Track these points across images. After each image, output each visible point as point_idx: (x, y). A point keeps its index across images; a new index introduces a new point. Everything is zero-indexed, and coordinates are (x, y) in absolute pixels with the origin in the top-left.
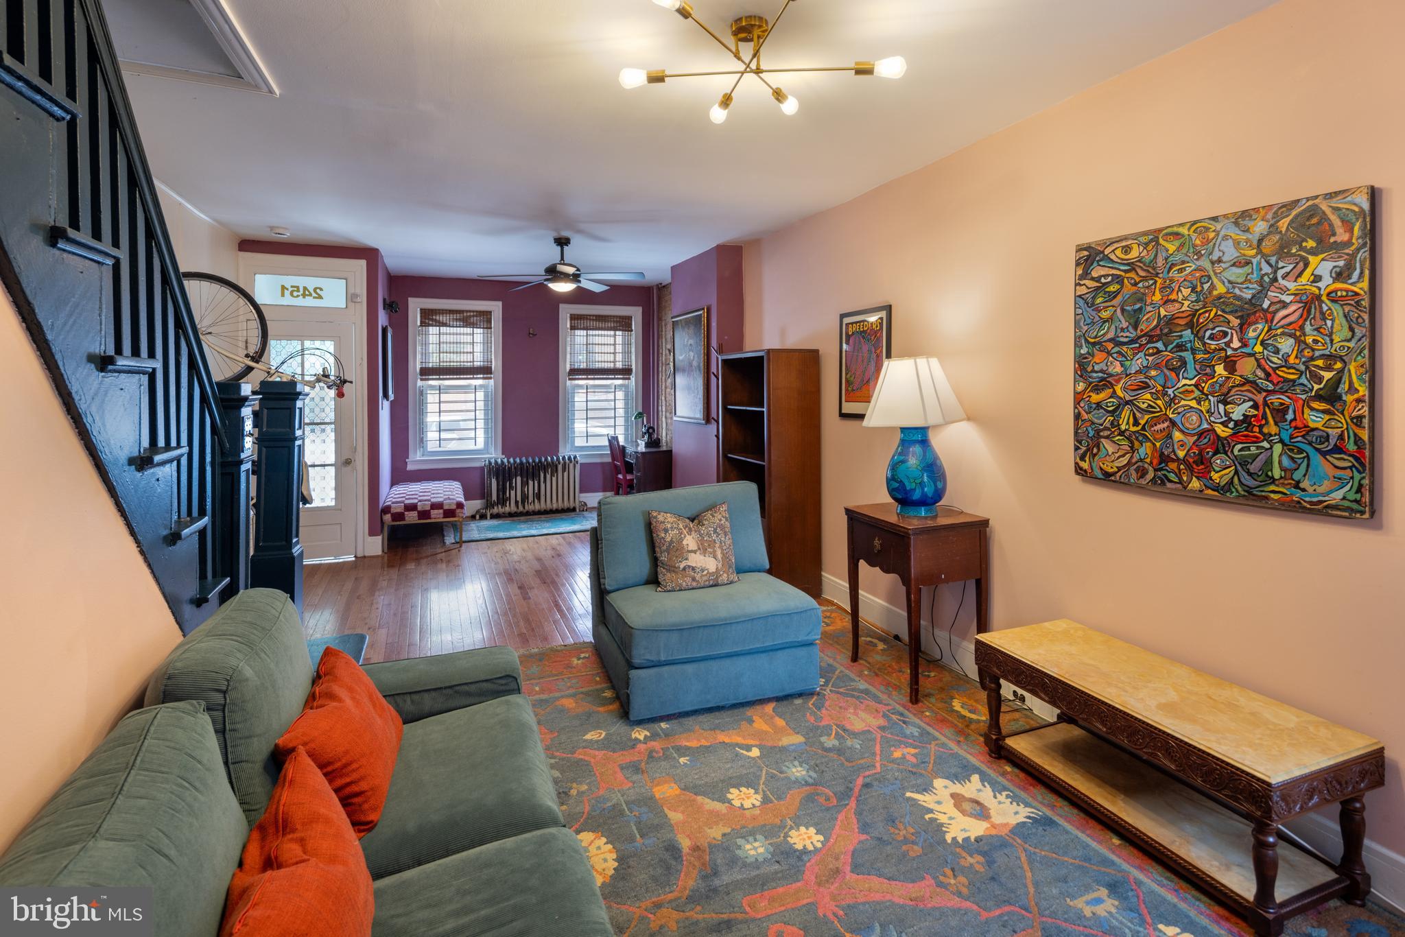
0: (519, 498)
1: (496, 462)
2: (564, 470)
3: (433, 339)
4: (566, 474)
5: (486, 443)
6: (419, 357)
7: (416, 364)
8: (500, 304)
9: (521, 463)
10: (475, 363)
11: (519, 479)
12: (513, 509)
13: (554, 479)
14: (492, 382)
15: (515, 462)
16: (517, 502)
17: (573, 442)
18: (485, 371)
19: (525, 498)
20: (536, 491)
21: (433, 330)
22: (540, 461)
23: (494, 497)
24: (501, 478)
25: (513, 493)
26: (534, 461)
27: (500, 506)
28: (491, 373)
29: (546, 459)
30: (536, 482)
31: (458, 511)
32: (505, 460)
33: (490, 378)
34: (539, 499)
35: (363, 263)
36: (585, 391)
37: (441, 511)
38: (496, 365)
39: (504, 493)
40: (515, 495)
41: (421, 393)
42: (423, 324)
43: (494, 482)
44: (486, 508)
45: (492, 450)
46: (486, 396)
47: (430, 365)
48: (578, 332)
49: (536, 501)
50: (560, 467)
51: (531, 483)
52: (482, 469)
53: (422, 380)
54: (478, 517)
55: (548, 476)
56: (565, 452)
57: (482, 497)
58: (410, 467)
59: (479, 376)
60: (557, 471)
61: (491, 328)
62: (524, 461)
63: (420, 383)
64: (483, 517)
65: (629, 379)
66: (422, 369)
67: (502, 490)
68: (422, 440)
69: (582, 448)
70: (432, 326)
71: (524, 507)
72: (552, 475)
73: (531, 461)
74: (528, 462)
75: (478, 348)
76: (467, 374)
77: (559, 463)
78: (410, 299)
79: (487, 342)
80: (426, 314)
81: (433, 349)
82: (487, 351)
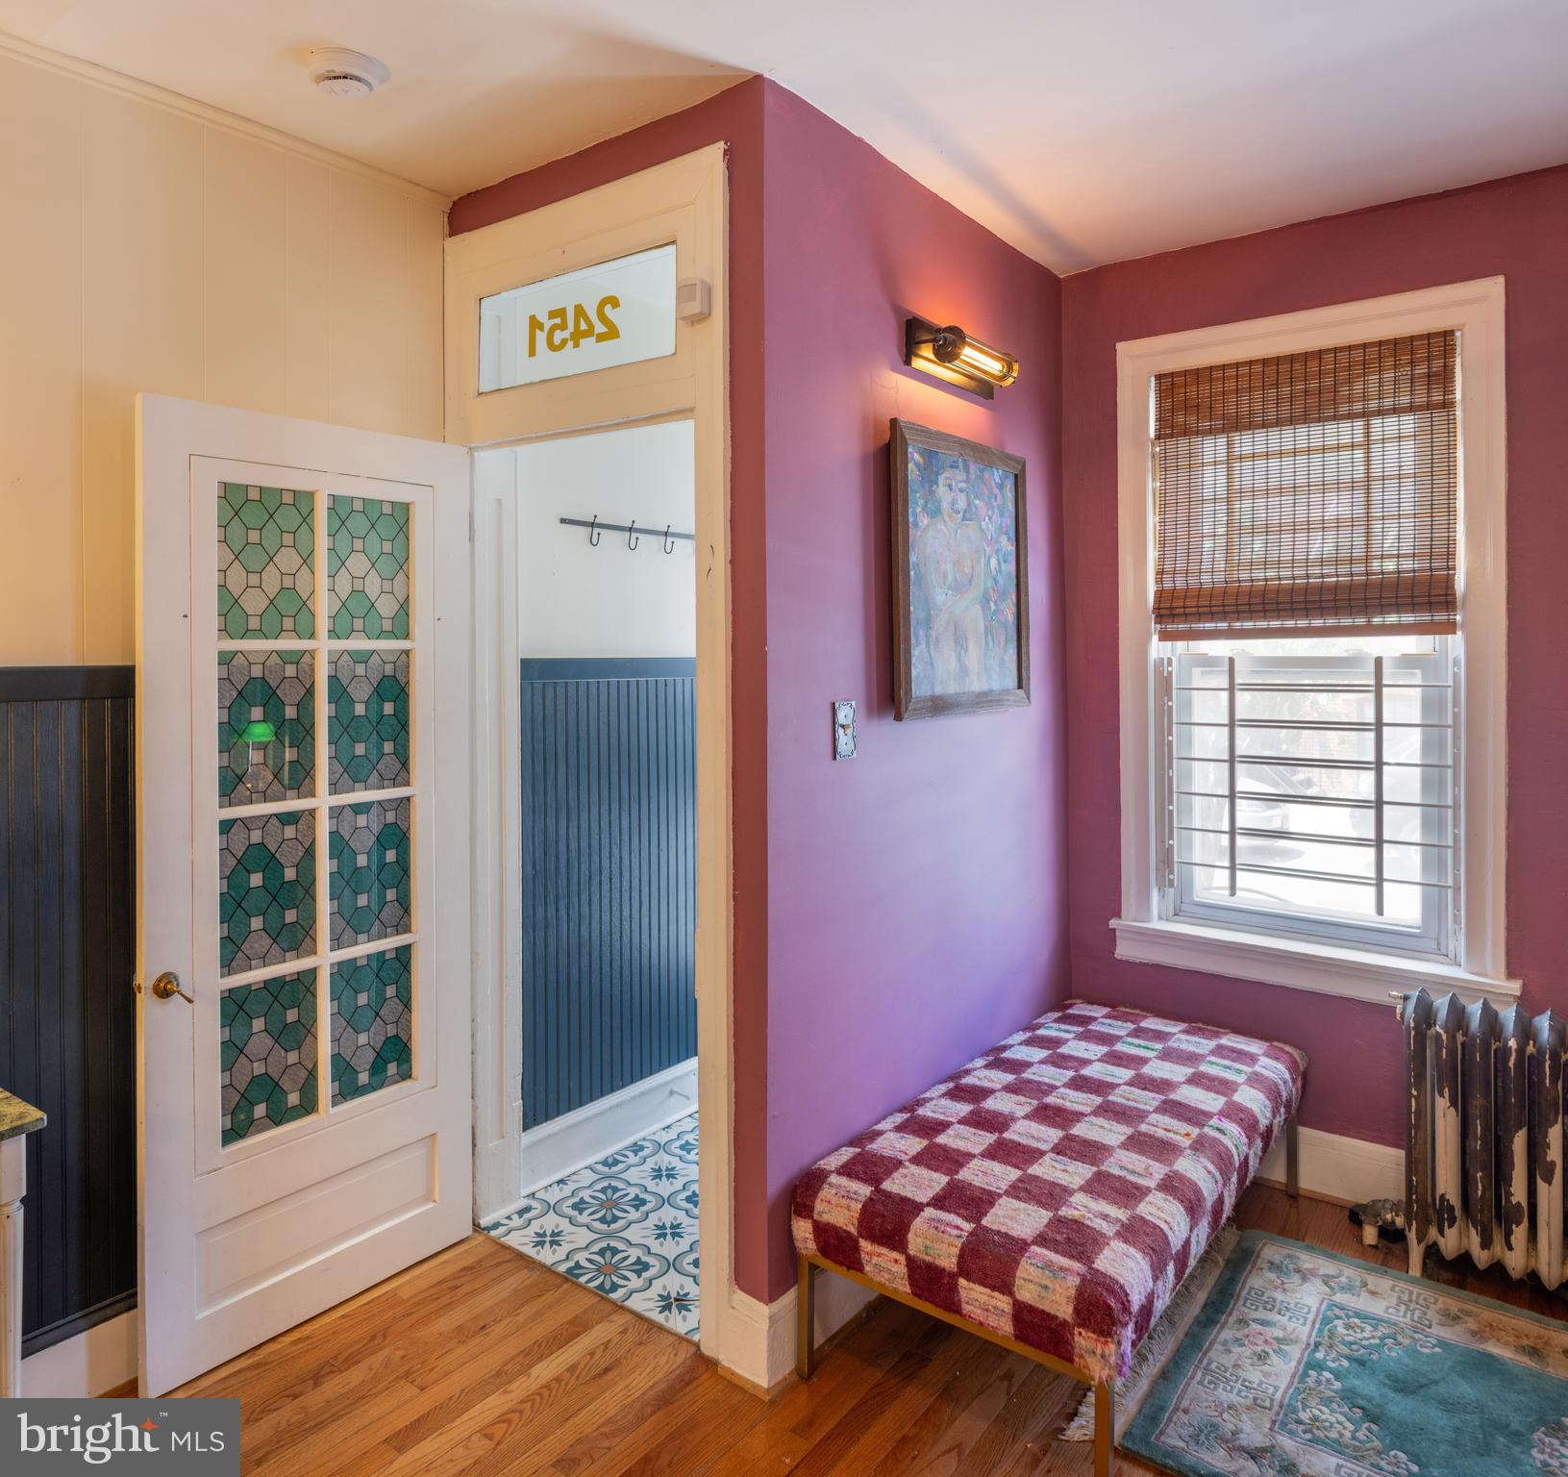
3: (1212, 481)
5: (1433, 907)
7: (1144, 581)
8: (1492, 289)
10: (1376, 565)
14: (1456, 644)
18: (1427, 593)
21: (1213, 448)
24: (1477, 1103)
27: (1474, 1234)
28: (1452, 607)
33: (1450, 628)
38: (1477, 568)
41: (1165, 684)
42: (1170, 428)
43: (1443, 1109)
45: (1458, 944)
46: (1431, 704)
53: (1165, 636)
54: (1371, 1231)
58: (1124, 950)
59: (1392, 619)
61: (1448, 405)
63: (1158, 649)
66: (1164, 598)
68: (1166, 859)
70: (1201, 433)
75: (1394, 499)
78: (1121, 347)
79: (1437, 470)
80: (1170, 385)
81: (1212, 521)
82: (1437, 505)
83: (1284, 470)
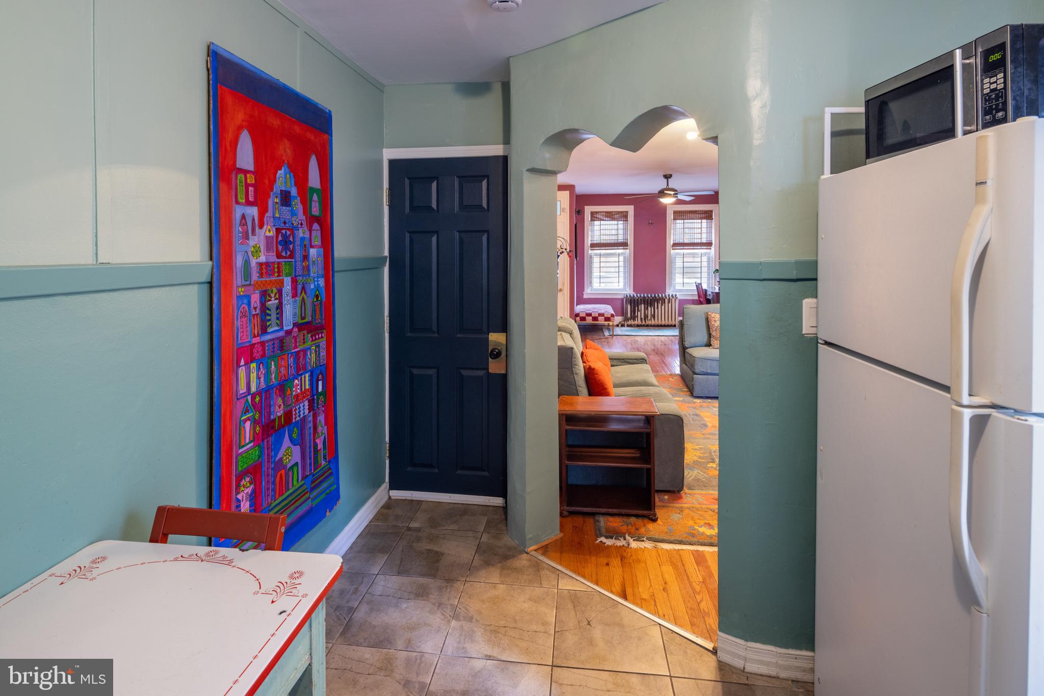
0: (643, 317)
1: (630, 296)
2: (669, 302)
3: (596, 228)
4: (670, 305)
5: (625, 285)
6: (590, 237)
7: (588, 242)
8: (632, 207)
9: (644, 297)
10: (619, 241)
11: (643, 305)
12: (640, 323)
13: (663, 307)
14: (628, 251)
15: (641, 296)
16: (641, 319)
17: (675, 286)
18: (624, 245)
19: (646, 317)
20: (653, 313)
21: (597, 223)
22: (655, 296)
23: (629, 315)
24: (633, 305)
25: (639, 313)
26: (651, 296)
27: (632, 321)
28: (627, 246)
29: (658, 296)
30: (652, 308)
31: (612, 318)
32: (635, 295)
33: (627, 249)
34: (654, 318)
35: (567, 193)
36: (682, 256)
37: (603, 318)
38: (631, 242)
39: (634, 313)
40: (640, 314)
41: (591, 257)
42: (592, 220)
43: (629, 306)
44: (624, 321)
45: (628, 289)
46: (625, 258)
47: (596, 242)
48: (678, 221)
49: (652, 319)
50: (666, 301)
51: (649, 308)
52: (622, 299)
53: (591, 250)
54: (620, 325)
55: (660, 305)
56: (669, 292)
57: (622, 315)
58: (586, 296)
59: (621, 248)
60: (665, 302)
61: (627, 221)
62: (646, 296)
63: (590, 252)
64: (623, 326)
65: (710, 249)
66: (591, 244)
67: (633, 311)
68: (591, 283)
69: (680, 291)
70: (596, 221)
71: (645, 322)
72: (662, 305)
73: (650, 296)
74: (648, 297)
75: (621, 232)
76: (614, 247)
77: (666, 298)
78: (585, 207)
79: (625, 229)
80: (593, 214)
81: (597, 233)
82: (625, 233)
83: (607, 227)
